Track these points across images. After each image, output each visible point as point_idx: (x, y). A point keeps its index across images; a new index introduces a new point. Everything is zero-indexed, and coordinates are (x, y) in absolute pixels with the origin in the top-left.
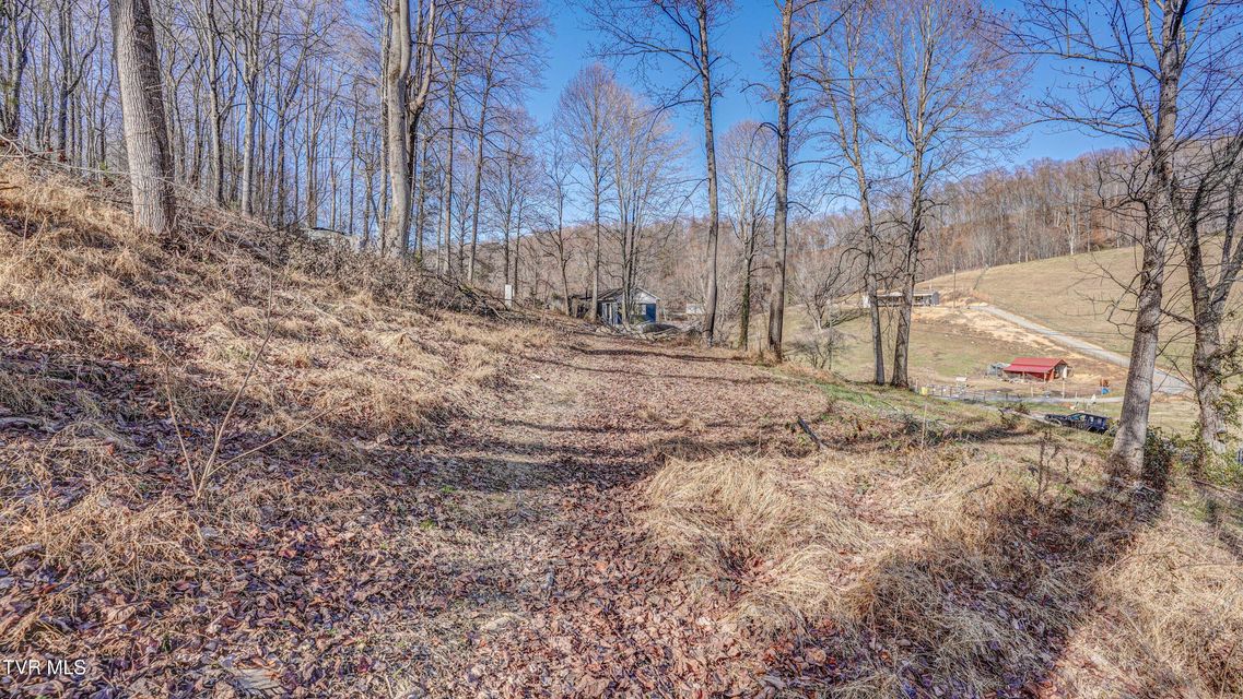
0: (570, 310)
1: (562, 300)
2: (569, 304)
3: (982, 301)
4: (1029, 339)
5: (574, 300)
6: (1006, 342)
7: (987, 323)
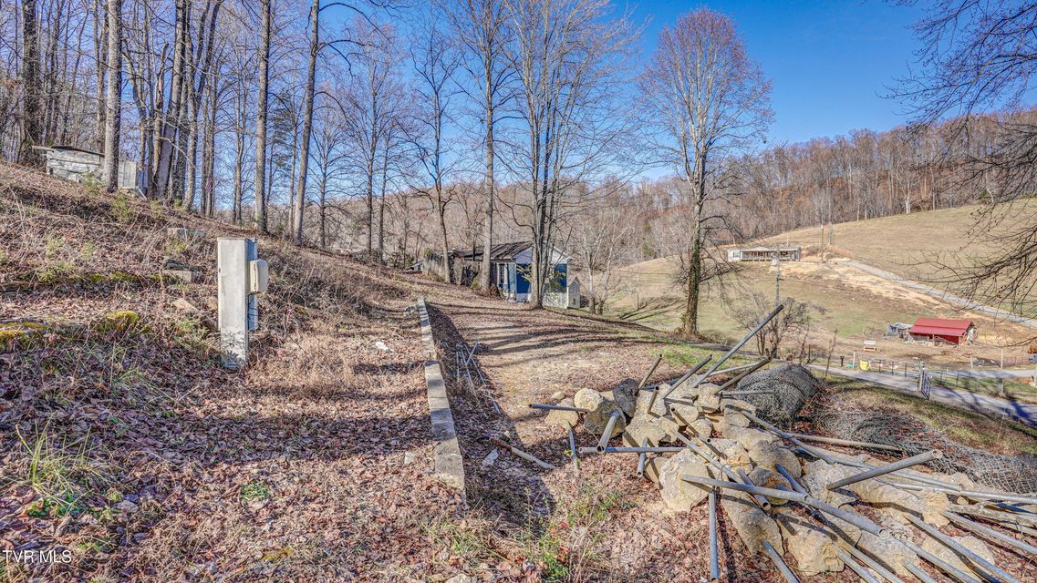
0: (451, 275)
1: (439, 260)
2: (450, 266)
3: (843, 256)
4: (911, 296)
5: (457, 261)
6: (888, 299)
7: (861, 278)
